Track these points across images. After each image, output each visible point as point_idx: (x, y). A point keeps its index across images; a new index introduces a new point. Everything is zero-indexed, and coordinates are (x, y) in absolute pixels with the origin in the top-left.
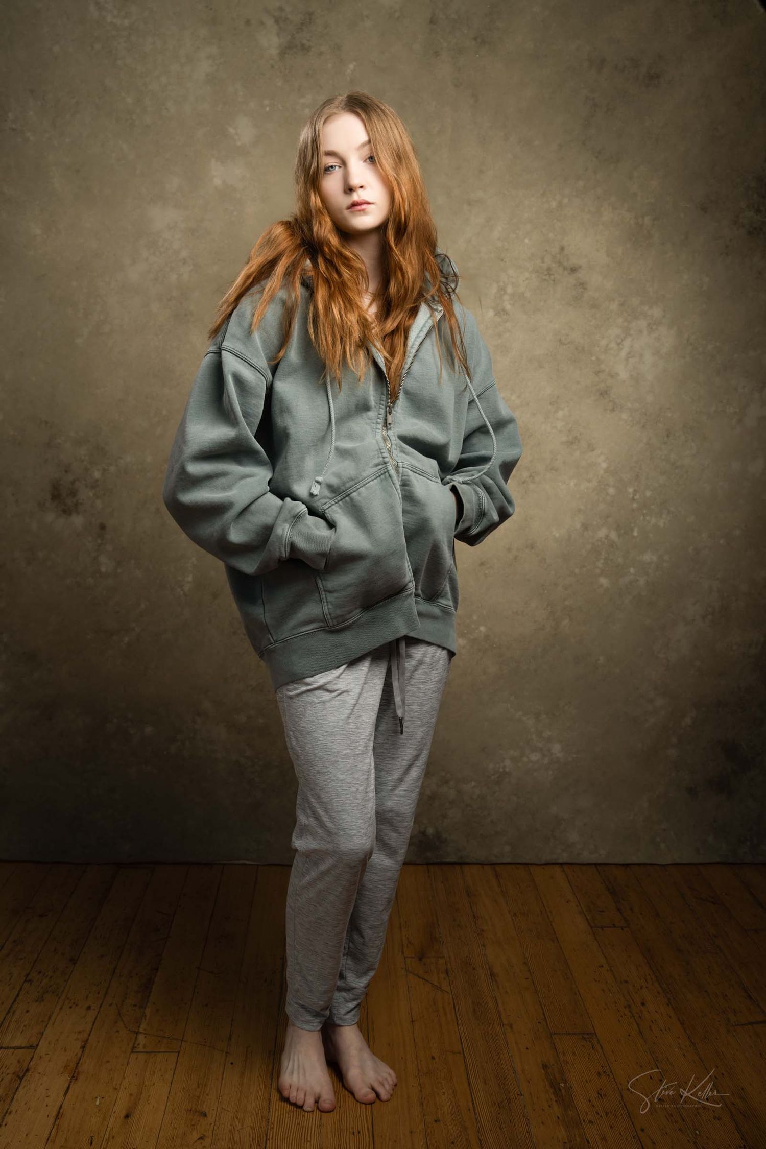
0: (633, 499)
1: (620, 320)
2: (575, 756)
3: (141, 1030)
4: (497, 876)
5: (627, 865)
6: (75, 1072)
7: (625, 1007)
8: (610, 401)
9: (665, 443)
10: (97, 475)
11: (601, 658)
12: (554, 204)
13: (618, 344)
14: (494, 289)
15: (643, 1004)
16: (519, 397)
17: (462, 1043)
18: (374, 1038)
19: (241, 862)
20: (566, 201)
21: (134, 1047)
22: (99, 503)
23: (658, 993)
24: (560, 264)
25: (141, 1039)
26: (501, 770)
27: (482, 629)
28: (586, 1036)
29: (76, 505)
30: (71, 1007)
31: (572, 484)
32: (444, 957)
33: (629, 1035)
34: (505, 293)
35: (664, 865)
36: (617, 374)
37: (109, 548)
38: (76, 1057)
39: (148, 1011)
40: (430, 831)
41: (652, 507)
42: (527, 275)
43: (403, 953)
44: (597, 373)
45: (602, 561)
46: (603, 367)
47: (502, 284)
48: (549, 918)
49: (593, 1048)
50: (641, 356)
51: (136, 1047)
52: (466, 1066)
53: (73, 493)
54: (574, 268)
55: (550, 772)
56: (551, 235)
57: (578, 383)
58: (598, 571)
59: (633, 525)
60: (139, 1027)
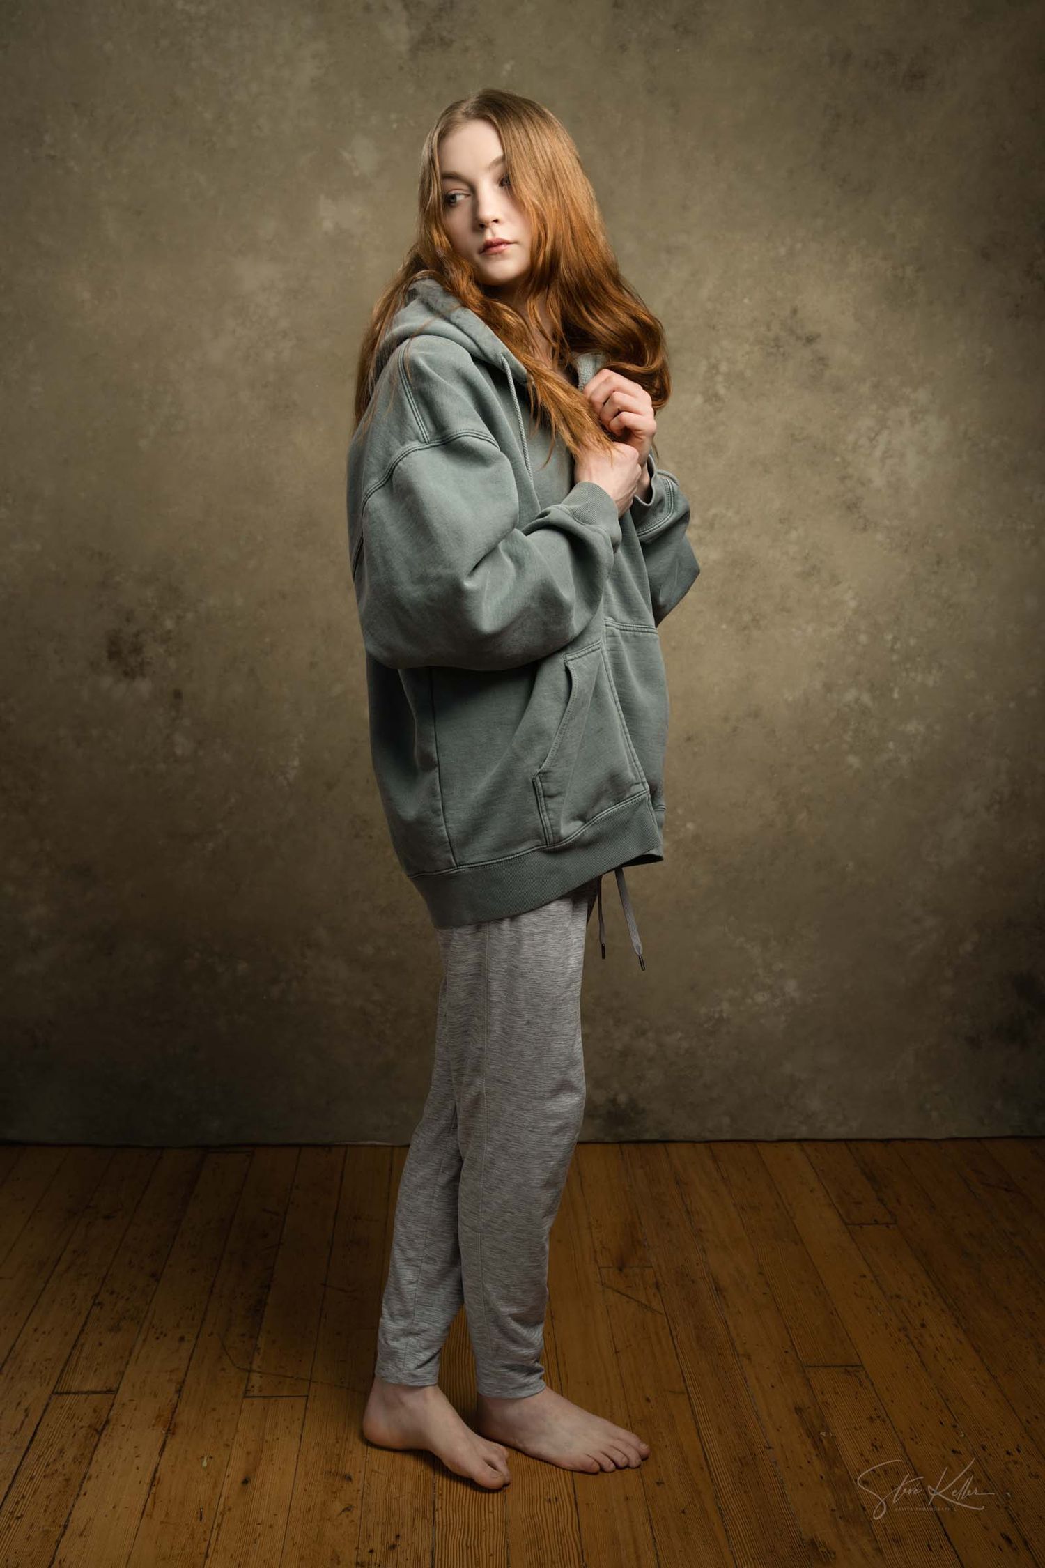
0: (892, 649)
1: (874, 407)
2: (815, 995)
3: (255, 1367)
4: (715, 1159)
5: (889, 1140)
6: (171, 1424)
7: (900, 1330)
8: (860, 517)
9: (935, 573)
10: (169, 624)
11: (851, 864)
12: (783, 251)
13: (871, 440)
14: (703, 367)
15: (923, 1326)
16: (738, 512)
17: (684, 1381)
18: (567, 1376)
19: (369, 1143)
20: (799, 246)
21: (247, 1390)
22: (172, 663)
23: (943, 1311)
24: (792, 332)
25: (256, 1379)
26: (717, 1016)
27: (690, 826)
28: (849, 1369)
29: (142, 664)
30: (157, 1338)
31: (810, 630)
32: (652, 1267)
33: (908, 1368)
34: (718, 372)
35: (936, 1141)
36: (870, 481)
37: (187, 722)
38: (171, 1403)
39: (261, 1343)
40: (622, 1098)
41: (918, 659)
42: (747, 347)
43: (596, 1261)
44: (843, 479)
45: (850, 733)
46: (850, 470)
47: (713, 360)
48: (788, 1212)
49: (860, 1385)
50: (902, 456)
51: (249, 1390)
52: (693, 1411)
53: (137, 650)
54: (811, 338)
55: (783, 1018)
56: (780, 294)
57: (817, 493)
58: (845, 747)
59: (892, 684)
60: (251, 1363)
